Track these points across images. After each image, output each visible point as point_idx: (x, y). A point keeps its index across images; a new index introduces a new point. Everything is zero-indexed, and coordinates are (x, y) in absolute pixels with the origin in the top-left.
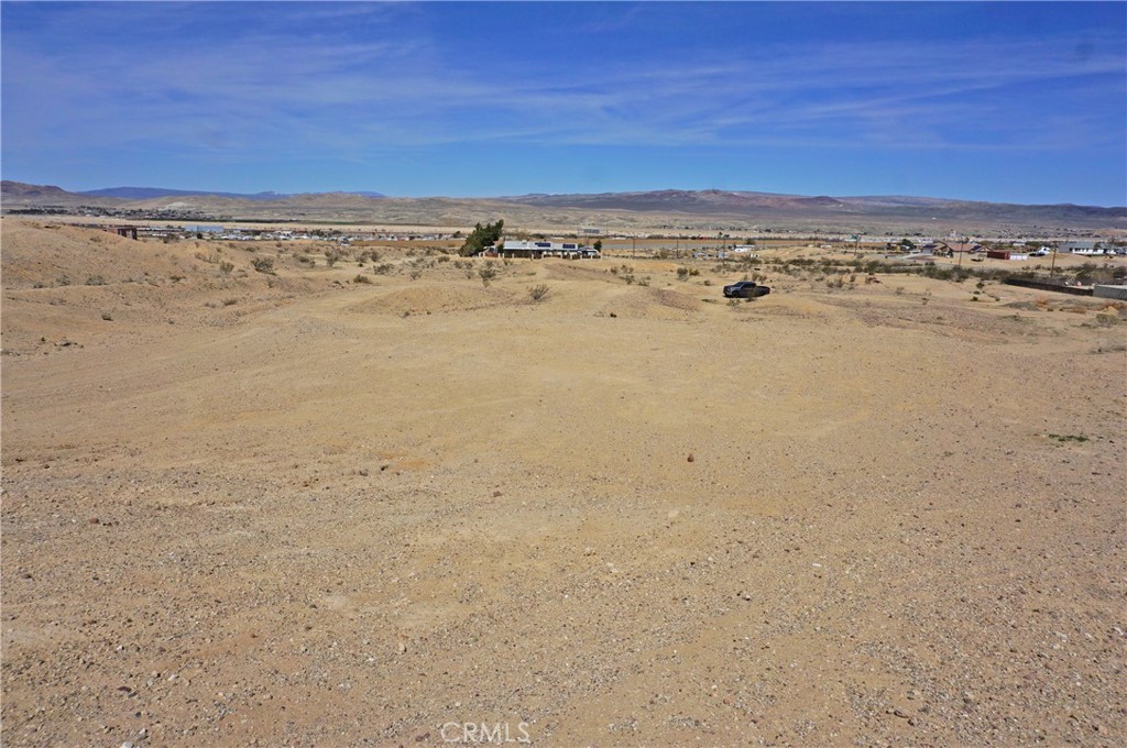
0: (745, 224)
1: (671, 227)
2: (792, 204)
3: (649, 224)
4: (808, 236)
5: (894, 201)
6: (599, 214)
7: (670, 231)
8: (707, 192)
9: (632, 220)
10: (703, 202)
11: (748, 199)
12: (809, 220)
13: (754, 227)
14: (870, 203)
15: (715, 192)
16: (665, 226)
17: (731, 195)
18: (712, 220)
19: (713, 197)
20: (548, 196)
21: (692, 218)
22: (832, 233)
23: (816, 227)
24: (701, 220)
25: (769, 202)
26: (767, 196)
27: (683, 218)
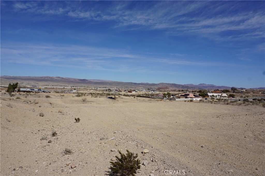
0: (67, 85)
1: (49, 85)
2: (78, 81)
3: (42, 85)
4: (84, 88)
5: (99, 81)
6: (27, 82)
7: (48, 86)
8: (57, 77)
9: (37, 84)
10: (56, 80)
11: (67, 79)
12: (82, 84)
13: (70, 86)
14: (95, 81)
15: (59, 77)
16: (47, 85)
17: (63, 78)
18: (59, 84)
19: (58, 79)
20: (11, 76)
21: (54, 83)
22: (88, 87)
23: (84, 86)
24: (56, 84)
25: (72, 80)
26: (72, 79)
27: (52, 83)
